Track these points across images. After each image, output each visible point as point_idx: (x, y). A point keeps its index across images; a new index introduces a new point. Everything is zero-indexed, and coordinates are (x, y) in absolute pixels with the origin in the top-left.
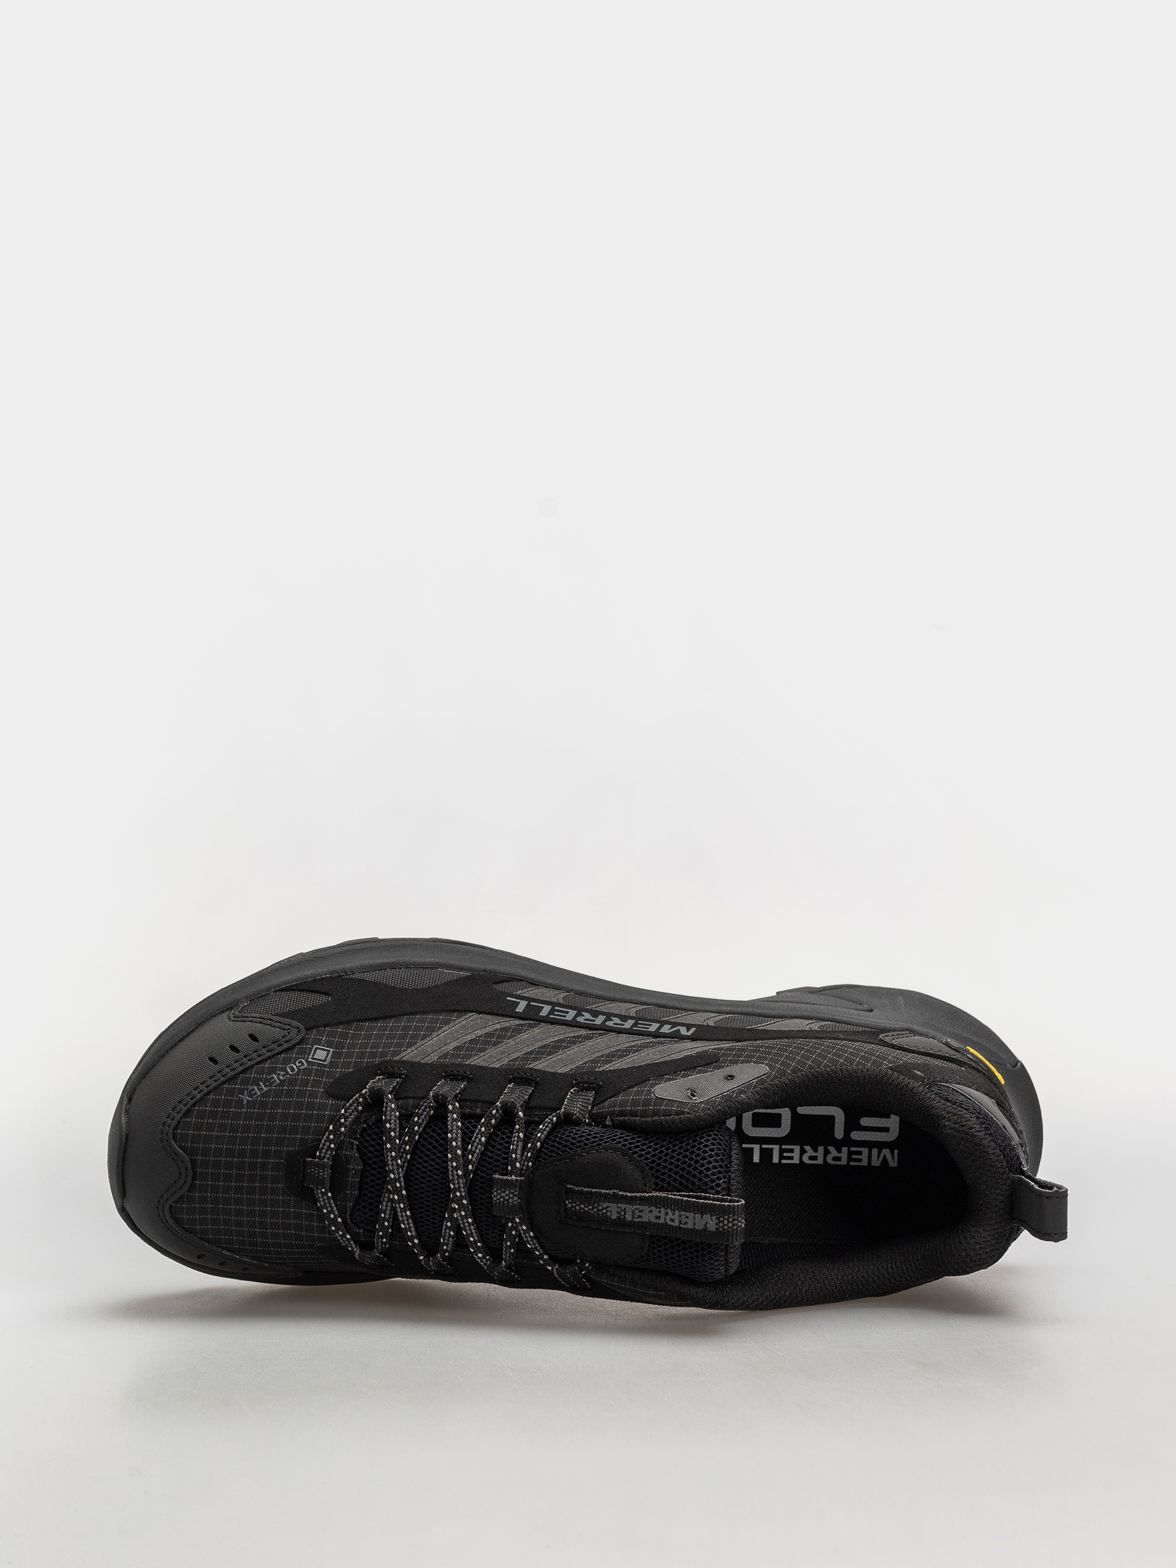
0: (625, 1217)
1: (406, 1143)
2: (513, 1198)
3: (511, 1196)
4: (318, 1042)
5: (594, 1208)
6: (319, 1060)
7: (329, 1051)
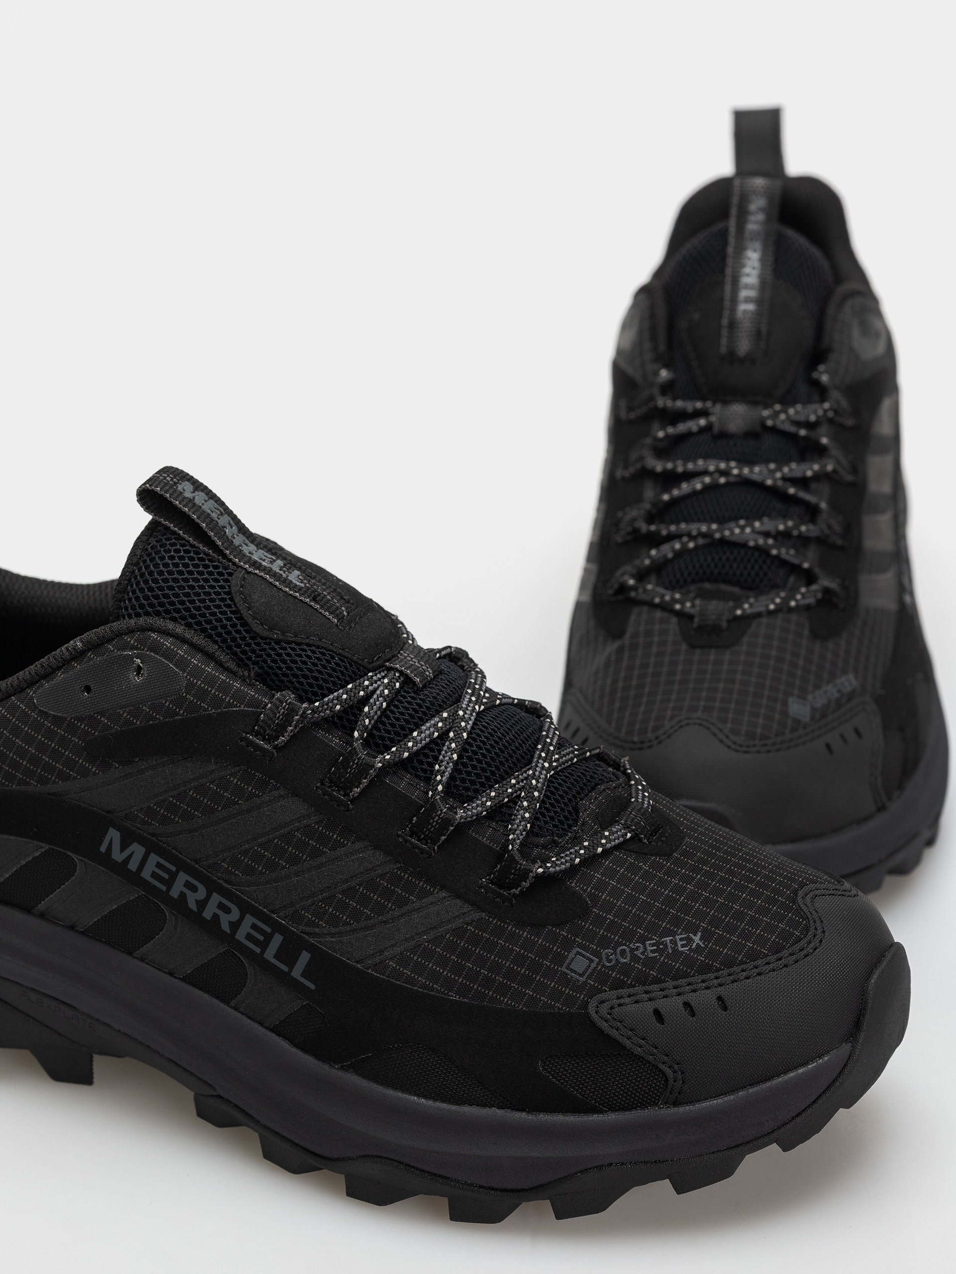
0: (285, 566)
1: (513, 786)
4: (578, 986)
6: (584, 956)
7: (568, 968)
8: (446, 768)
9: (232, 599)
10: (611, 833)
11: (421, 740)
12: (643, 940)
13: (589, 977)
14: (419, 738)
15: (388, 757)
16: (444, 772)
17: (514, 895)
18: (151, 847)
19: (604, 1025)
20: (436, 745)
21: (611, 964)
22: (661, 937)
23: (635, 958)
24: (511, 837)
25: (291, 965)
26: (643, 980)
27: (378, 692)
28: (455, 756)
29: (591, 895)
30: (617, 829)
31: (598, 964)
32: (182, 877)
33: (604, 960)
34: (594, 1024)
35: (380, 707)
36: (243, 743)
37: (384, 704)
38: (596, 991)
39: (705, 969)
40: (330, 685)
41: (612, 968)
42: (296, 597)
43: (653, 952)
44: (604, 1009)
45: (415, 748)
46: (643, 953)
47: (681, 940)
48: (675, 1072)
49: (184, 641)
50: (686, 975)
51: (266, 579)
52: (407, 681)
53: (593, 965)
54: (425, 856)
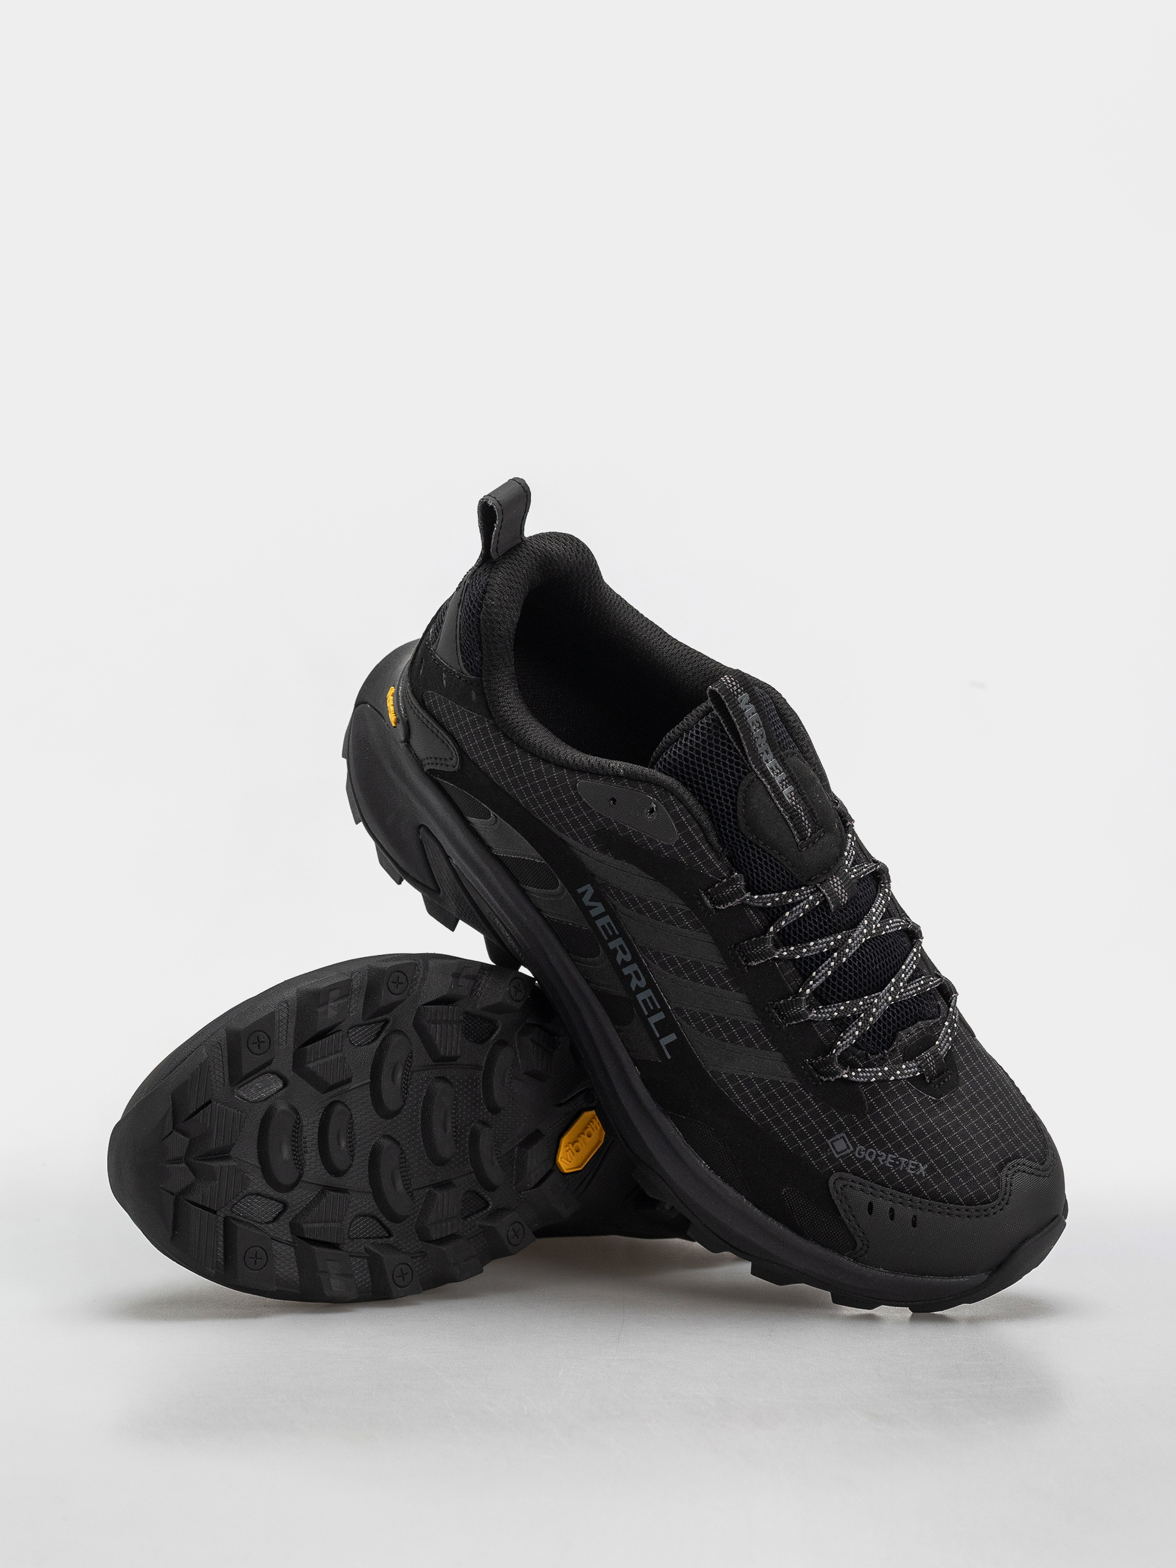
0: (786, 779)
1: (859, 1007)
2: (837, 883)
3: (836, 885)
4: (831, 1158)
5: (798, 808)
6: (846, 1142)
7: (832, 1143)
8: (820, 978)
9: (736, 793)
10: (907, 1068)
11: (813, 950)
12: (888, 1151)
13: (842, 1157)
14: (813, 948)
15: (785, 953)
16: (817, 980)
17: (822, 1080)
18: (610, 911)
19: (834, 1195)
20: (821, 958)
21: (860, 1157)
22: (901, 1156)
23: (876, 1161)
24: (839, 1043)
25: (663, 1035)
26: (874, 1177)
27: (802, 904)
28: (829, 973)
29: (871, 1105)
30: (913, 1066)
31: (851, 1152)
32: (620, 941)
33: (857, 1152)
34: (828, 1189)
35: (798, 916)
36: (696, 896)
37: (802, 915)
38: (840, 1169)
39: (916, 1192)
40: (771, 888)
41: (859, 1160)
42: (780, 811)
43: (890, 1163)
44: (840, 1184)
45: (806, 955)
46: (883, 1161)
47: (913, 1164)
48: (863, 1245)
49: (690, 811)
50: (902, 1190)
51: (767, 788)
52: (825, 902)
53: (848, 1151)
54: (777, 1026)
